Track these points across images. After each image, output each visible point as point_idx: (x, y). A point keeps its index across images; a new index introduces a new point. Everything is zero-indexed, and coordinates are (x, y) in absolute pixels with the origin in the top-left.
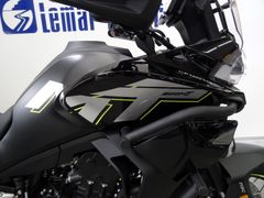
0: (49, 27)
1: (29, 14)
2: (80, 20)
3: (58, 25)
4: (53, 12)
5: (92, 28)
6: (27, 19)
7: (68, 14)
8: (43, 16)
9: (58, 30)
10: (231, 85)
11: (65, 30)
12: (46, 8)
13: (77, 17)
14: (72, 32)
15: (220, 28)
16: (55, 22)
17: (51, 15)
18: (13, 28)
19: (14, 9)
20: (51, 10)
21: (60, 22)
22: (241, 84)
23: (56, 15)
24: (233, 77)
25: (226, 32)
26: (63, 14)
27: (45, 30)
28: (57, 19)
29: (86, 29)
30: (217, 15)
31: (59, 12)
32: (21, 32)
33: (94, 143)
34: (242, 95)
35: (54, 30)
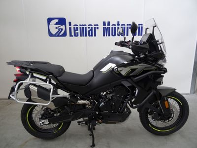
0: (73, 34)
1: (63, 27)
2: (89, 31)
3: (77, 33)
4: (76, 27)
5: (95, 35)
6: (62, 29)
7: (83, 28)
8: (70, 29)
9: (77, 36)
10: (163, 66)
11: (81, 36)
12: (72, 24)
13: (88, 30)
14: (85, 37)
15: (160, 49)
16: (76, 32)
17: (74, 28)
18: (54, 34)
19: (55, 24)
20: (74, 25)
21: (79, 32)
22: (166, 66)
23: (77, 28)
24: (163, 63)
25: (161, 50)
26: (80, 28)
27: (71, 35)
28: (77, 30)
29: (92, 36)
30: (159, 45)
31: (79, 27)
32: (58, 36)
33: (122, 82)
34: (166, 69)
35: (75, 36)
